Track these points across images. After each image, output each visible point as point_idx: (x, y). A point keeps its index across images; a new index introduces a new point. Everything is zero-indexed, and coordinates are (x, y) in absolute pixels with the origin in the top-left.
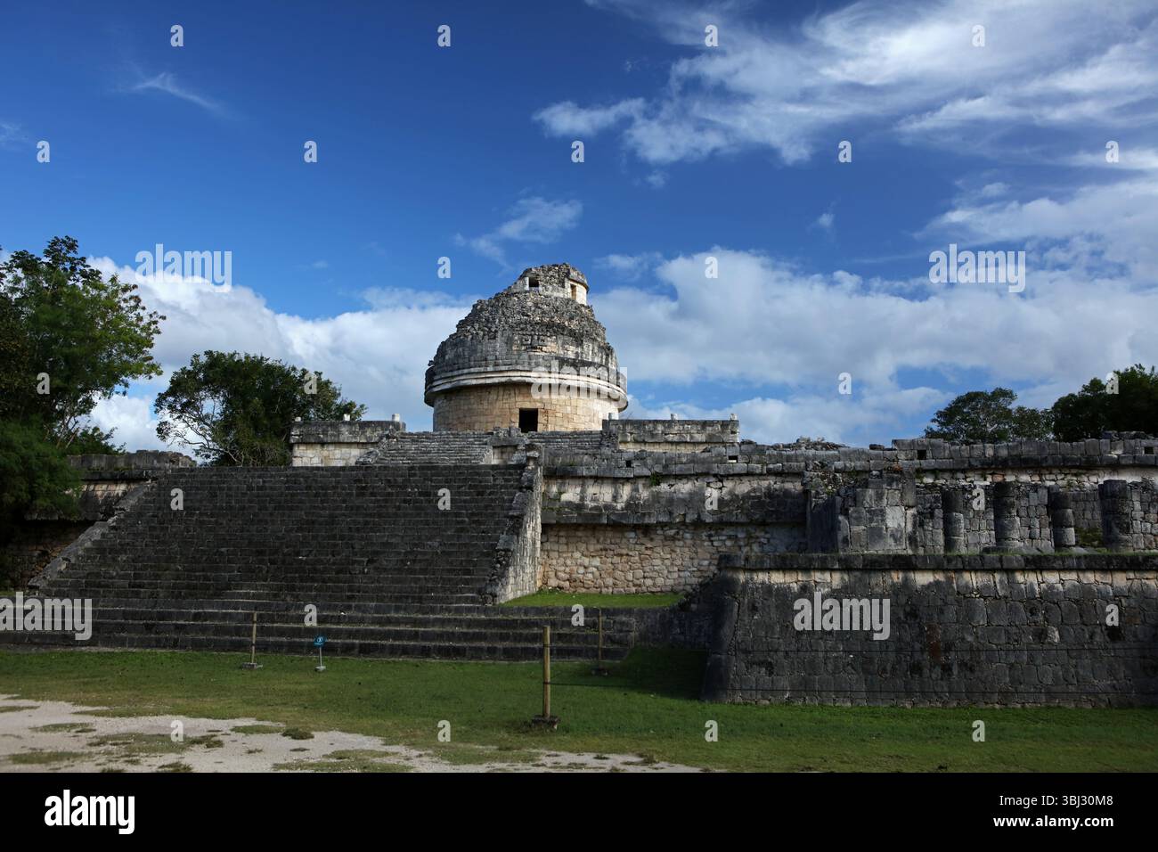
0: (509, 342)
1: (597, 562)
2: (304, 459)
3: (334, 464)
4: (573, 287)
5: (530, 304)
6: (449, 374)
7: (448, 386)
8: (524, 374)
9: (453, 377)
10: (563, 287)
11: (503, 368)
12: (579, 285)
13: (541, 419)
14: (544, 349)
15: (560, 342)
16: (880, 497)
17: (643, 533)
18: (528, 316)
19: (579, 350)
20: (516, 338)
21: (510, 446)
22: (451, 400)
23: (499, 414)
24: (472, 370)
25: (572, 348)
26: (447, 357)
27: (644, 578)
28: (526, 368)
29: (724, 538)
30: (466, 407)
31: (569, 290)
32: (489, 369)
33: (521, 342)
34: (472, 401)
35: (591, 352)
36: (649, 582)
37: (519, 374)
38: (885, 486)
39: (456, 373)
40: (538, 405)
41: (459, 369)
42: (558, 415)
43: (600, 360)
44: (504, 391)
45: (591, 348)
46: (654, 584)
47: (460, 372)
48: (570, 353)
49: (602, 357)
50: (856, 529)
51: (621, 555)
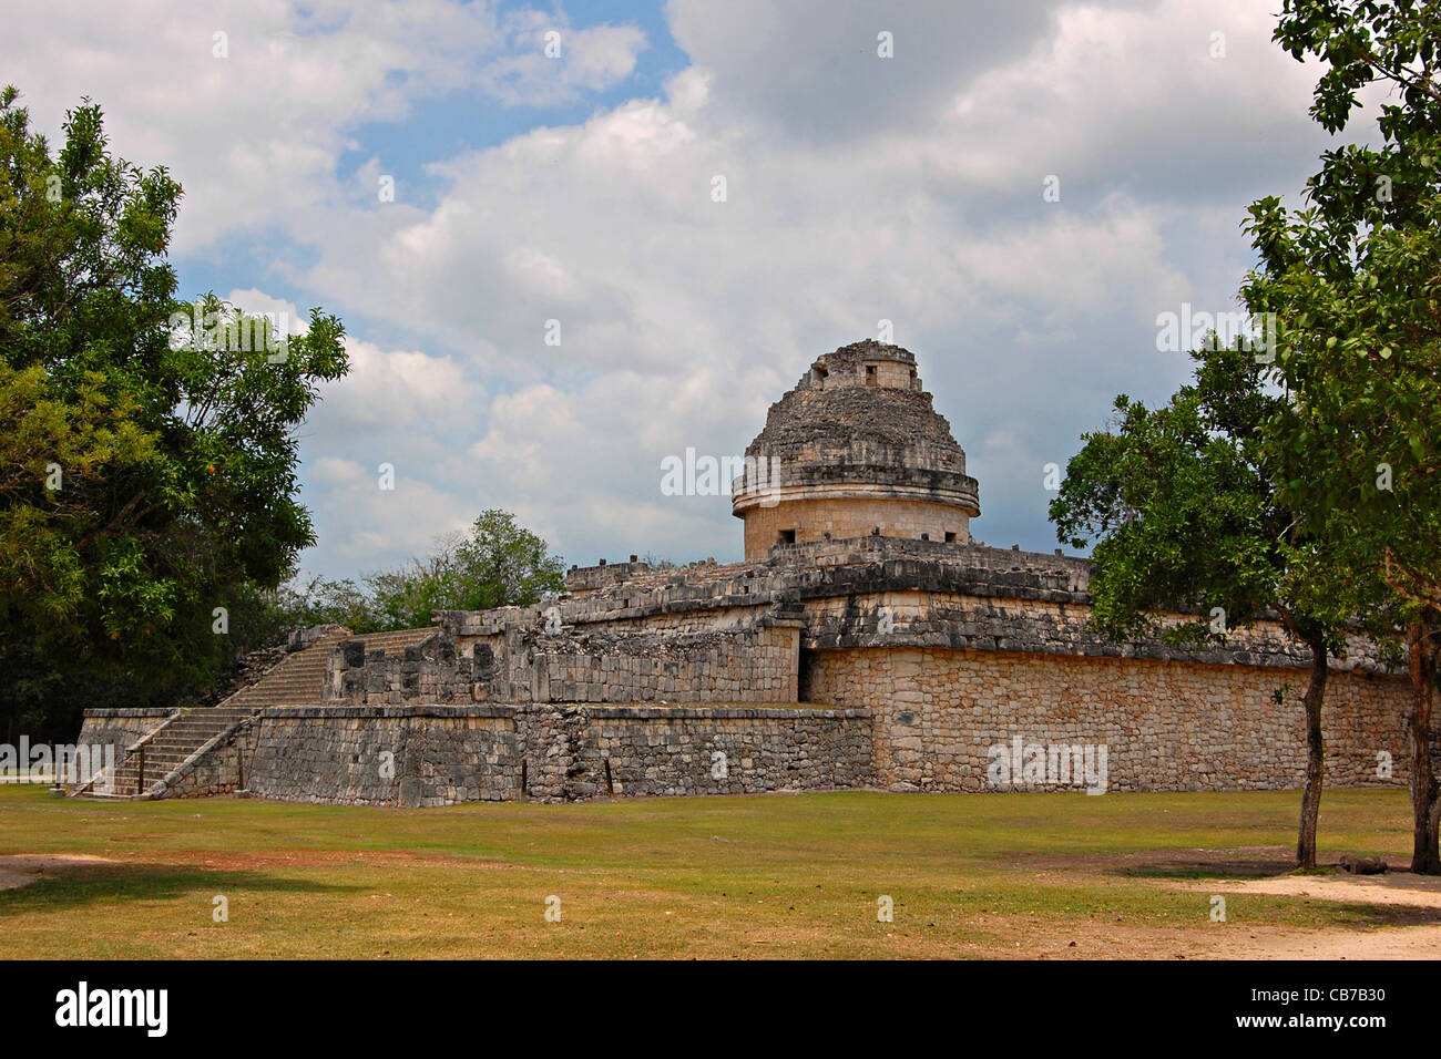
10: (855, 372)
12: (882, 364)
13: (797, 540)
14: (800, 458)
15: (818, 447)
19: (845, 452)
20: (774, 449)
25: (834, 451)
31: (863, 374)
34: (750, 526)
35: (865, 451)
43: (881, 457)
44: (767, 512)
45: (864, 446)
48: (831, 457)
49: (886, 454)
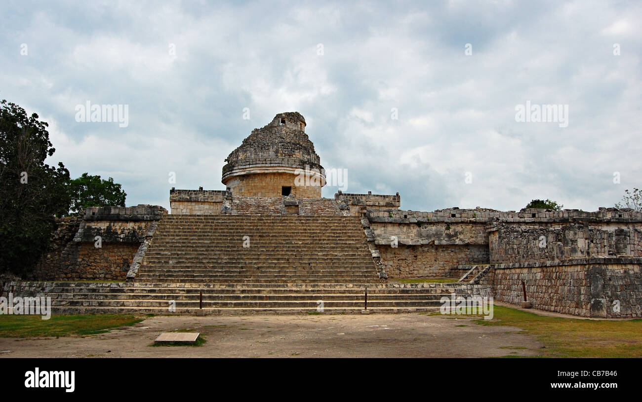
0: (277, 152)
1: (391, 263)
2: (178, 210)
3: (195, 213)
4: (301, 124)
5: (284, 132)
6: (244, 167)
7: (243, 173)
8: (285, 168)
9: (246, 168)
10: (297, 124)
11: (275, 165)
13: (293, 191)
14: (294, 156)
15: (301, 153)
16: (575, 234)
17: (412, 249)
18: (283, 138)
19: (309, 157)
20: (280, 150)
21: (294, 205)
22: (243, 180)
23: (271, 188)
24: (257, 165)
25: (306, 156)
26: (240, 158)
27: (414, 270)
28: (287, 166)
29: (450, 252)
30: (253, 185)
31: (300, 126)
32: (267, 165)
33: (283, 152)
34: (257, 182)
36: (415, 272)
37: (283, 168)
38: (577, 230)
39: (248, 166)
40: (292, 185)
41: (250, 164)
42: (301, 190)
43: (317, 163)
44: (274, 177)
46: (419, 274)
47: (251, 166)
48: (305, 159)
50: (566, 248)
51: (403, 260)
